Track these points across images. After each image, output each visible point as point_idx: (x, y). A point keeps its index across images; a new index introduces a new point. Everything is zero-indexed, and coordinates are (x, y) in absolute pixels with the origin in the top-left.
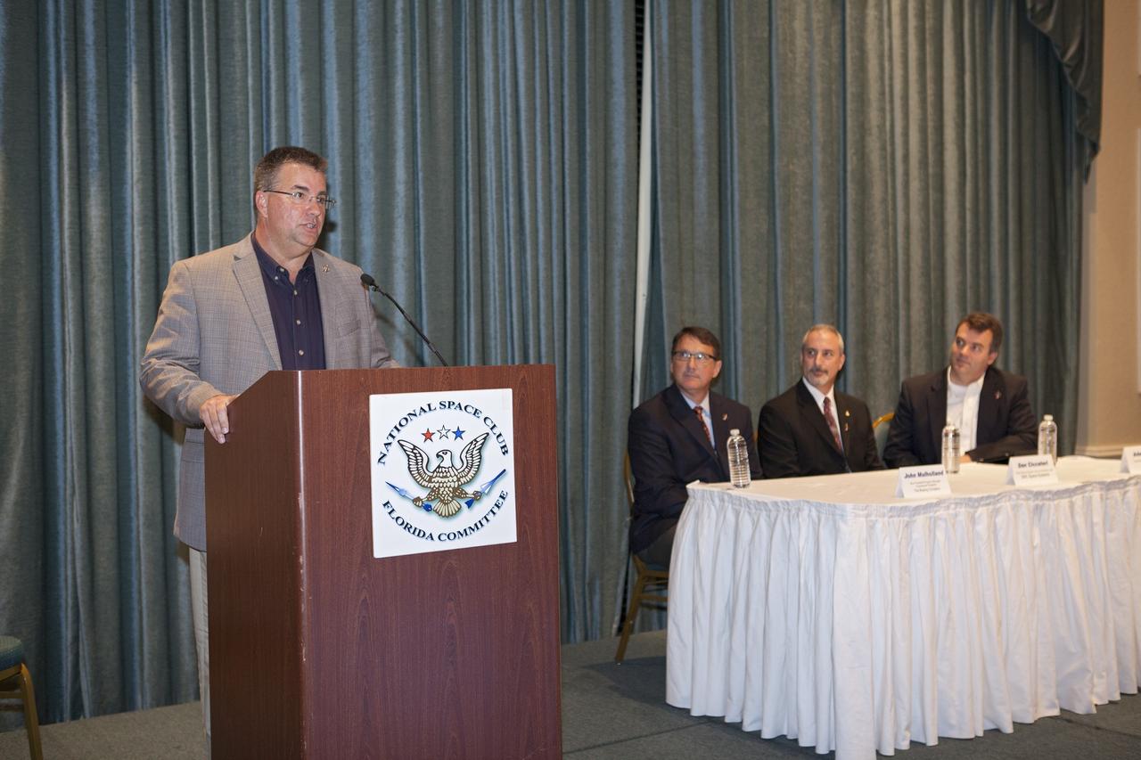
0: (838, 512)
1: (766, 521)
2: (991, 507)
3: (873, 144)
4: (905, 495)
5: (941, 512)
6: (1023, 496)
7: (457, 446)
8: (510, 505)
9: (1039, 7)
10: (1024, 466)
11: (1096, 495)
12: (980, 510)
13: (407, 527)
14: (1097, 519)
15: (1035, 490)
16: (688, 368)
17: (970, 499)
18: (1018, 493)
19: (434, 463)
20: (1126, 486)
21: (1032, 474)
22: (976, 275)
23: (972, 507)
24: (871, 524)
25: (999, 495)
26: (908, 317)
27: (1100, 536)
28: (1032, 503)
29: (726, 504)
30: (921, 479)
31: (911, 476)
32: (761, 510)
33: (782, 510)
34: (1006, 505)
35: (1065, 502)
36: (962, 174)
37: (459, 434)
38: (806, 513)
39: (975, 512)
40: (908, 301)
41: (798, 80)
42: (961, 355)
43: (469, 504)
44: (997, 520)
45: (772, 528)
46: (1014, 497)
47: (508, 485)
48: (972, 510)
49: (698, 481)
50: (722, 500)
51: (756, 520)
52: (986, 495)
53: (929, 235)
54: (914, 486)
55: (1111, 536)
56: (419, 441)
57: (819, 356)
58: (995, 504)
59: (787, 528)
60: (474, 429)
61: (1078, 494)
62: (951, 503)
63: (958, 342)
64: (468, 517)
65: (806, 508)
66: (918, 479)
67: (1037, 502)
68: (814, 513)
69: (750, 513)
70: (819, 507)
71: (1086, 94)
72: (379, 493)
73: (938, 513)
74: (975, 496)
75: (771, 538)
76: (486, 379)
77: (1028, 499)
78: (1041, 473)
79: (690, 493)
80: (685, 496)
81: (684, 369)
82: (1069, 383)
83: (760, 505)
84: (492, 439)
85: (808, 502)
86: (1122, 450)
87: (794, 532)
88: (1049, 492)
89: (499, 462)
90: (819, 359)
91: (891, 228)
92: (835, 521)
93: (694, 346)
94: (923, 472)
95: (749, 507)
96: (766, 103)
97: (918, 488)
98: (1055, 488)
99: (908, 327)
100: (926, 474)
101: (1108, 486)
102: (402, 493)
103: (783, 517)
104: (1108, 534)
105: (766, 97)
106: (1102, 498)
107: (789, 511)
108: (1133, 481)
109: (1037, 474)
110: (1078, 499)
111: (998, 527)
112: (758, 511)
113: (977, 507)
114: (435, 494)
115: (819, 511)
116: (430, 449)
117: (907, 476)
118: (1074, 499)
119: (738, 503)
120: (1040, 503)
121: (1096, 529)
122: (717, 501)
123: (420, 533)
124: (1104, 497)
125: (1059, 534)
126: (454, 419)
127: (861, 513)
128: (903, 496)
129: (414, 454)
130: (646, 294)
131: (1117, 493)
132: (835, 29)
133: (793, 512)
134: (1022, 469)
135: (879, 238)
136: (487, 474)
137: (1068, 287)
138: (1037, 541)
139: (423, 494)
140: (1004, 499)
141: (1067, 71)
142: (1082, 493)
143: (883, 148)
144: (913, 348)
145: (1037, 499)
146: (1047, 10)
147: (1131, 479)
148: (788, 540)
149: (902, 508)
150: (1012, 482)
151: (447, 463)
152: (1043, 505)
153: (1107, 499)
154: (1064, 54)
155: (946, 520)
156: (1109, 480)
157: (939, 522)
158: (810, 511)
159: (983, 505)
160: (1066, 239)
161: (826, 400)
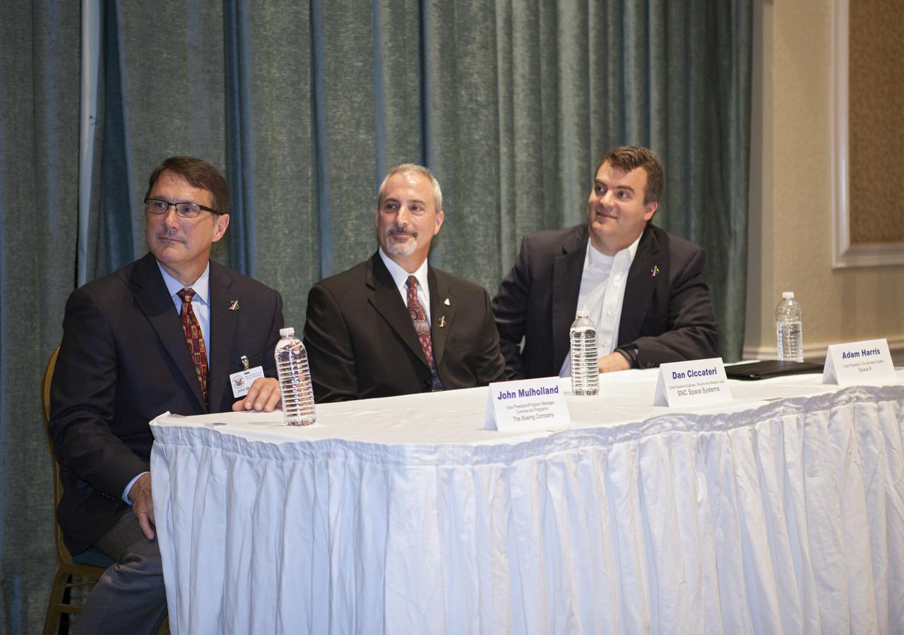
0: (391, 457)
1: (276, 475)
2: (632, 442)
4: (499, 429)
5: (556, 454)
6: (681, 424)
10: (681, 376)
11: (791, 419)
12: (616, 447)
14: (792, 456)
15: (700, 413)
16: (165, 227)
17: (600, 431)
18: (674, 419)
20: (833, 405)
21: (693, 389)
22: (603, 94)
23: (604, 443)
24: (445, 475)
25: (645, 422)
26: (512, 156)
27: (797, 484)
28: (695, 435)
29: (213, 449)
30: (525, 400)
31: (510, 395)
32: (269, 457)
33: (301, 455)
34: (656, 438)
35: (745, 431)
38: (339, 460)
39: (609, 451)
42: (601, 206)
44: (641, 463)
45: (286, 485)
46: (668, 425)
48: (603, 448)
49: (168, 413)
50: (206, 443)
51: (261, 473)
52: (625, 423)
54: (513, 412)
55: (813, 482)
57: (403, 209)
58: (637, 437)
59: (311, 488)
61: (764, 419)
62: (572, 439)
63: (598, 189)
65: (340, 451)
66: (519, 400)
67: (701, 433)
68: (353, 460)
69: (251, 464)
70: (359, 448)
73: (550, 456)
74: (609, 426)
75: (285, 502)
77: (689, 428)
78: (706, 387)
79: (156, 433)
80: (147, 438)
81: (159, 228)
82: (734, 254)
83: (267, 450)
85: (342, 442)
86: (826, 349)
87: (322, 491)
88: (721, 416)
90: (403, 216)
92: (386, 473)
93: (178, 189)
94: (527, 389)
95: (250, 455)
97: (519, 416)
98: (729, 411)
99: (512, 170)
100: (533, 392)
101: (808, 405)
103: (303, 466)
104: (808, 479)
106: (798, 425)
107: (313, 457)
108: (844, 397)
109: (700, 388)
110: (763, 427)
111: (644, 473)
112: (264, 460)
113: (612, 443)
115: (361, 458)
117: (502, 396)
118: (757, 426)
119: (230, 446)
120: (707, 434)
121: (791, 472)
122: (199, 446)
124: (802, 423)
125: (736, 482)
127: (429, 458)
128: (496, 429)
130: (94, 115)
131: (821, 415)
133: (320, 459)
134: (679, 381)
137: (732, 114)
138: (702, 494)
140: (652, 429)
142: (769, 417)
144: (519, 204)
145: (702, 428)
147: (841, 393)
148: (312, 506)
149: (493, 448)
150: (663, 402)
152: (712, 436)
153: (806, 425)
155: (562, 466)
156: (809, 396)
157: (553, 469)
158: (346, 457)
159: (621, 440)
160: (729, 45)
161: (412, 283)
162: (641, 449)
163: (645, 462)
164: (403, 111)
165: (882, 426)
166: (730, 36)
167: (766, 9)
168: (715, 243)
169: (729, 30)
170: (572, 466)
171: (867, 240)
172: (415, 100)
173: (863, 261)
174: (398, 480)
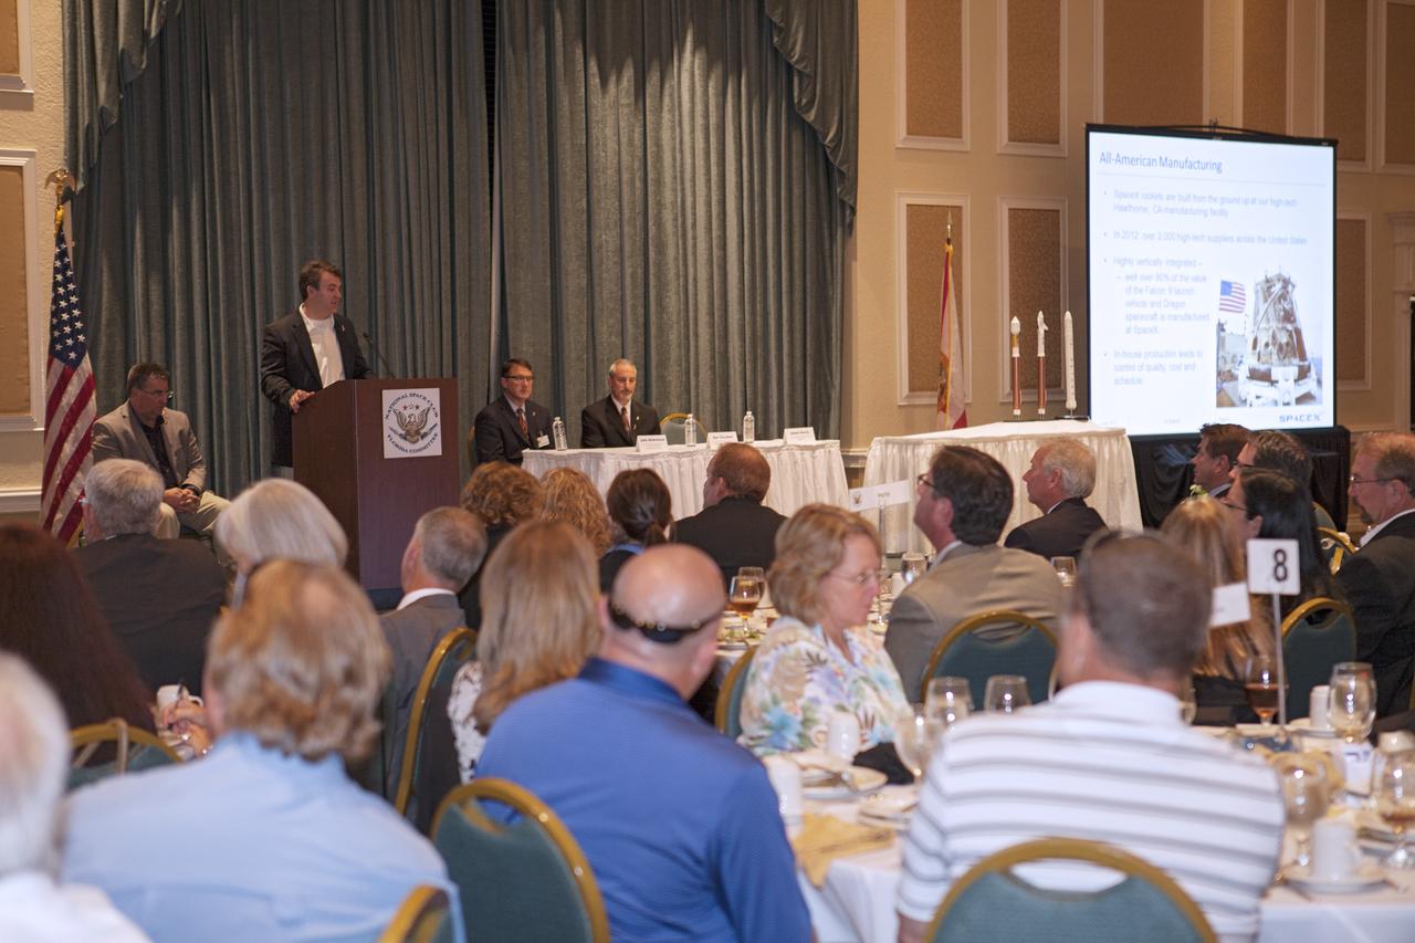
3: (668, 216)
5: (659, 459)
7: (417, 413)
8: (439, 438)
9: (804, 101)
10: (716, 438)
13: (397, 446)
17: (676, 453)
19: (408, 420)
20: (781, 450)
22: (753, 313)
23: (678, 457)
26: (697, 347)
33: (572, 458)
36: (741, 235)
37: (417, 407)
38: (584, 458)
40: (696, 335)
41: (609, 172)
43: (422, 437)
47: (438, 430)
48: (678, 459)
53: (713, 284)
56: (402, 410)
57: (628, 382)
60: (424, 405)
64: (421, 443)
68: (588, 458)
71: (844, 168)
72: (386, 432)
73: (657, 460)
74: (679, 452)
76: (427, 383)
82: (835, 395)
84: (431, 411)
89: (434, 420)
91: (681, 279)
96: (585, 192)
97: (649, 447)
102: (395, 432)
105: (585, 187)
114: (408, 433)
115: (590, 457)
116: (406, 413)
123: (402, 449)
126: (416, 401)
128: (639, 451)
129: (399, 416)
132: (638, 130)
134: (715, 440)
135: (672, 287)
136: (429, 426)
139: (403, 432)
141: (828, 151)
143: (675, 219)
146: (811, 103)
151: (413, 420)
154: (825, 138)
155: (662, 464)
158: (586, 457)
160: (832, 282)
161: (624, 410)
162: (693, 461)
163: (695, 465)
164: (636, 327)
165: (803, 460)
166: (833, 278)
167: (854, 264)
168: (823, 390)
169: (832, 275)
170: (665, 464)
171: (921, 389)
172: (641, 320)
173: (918, 402)
174: (602, 464)
